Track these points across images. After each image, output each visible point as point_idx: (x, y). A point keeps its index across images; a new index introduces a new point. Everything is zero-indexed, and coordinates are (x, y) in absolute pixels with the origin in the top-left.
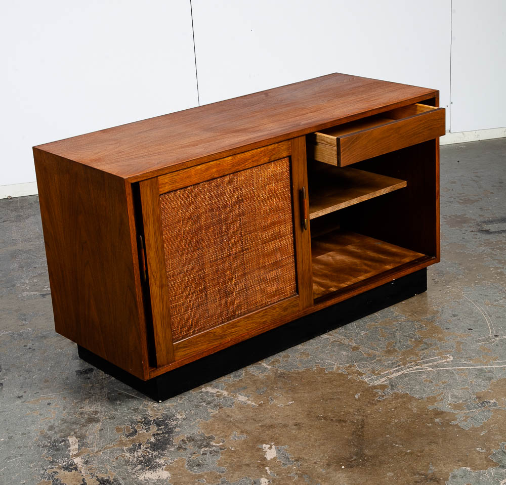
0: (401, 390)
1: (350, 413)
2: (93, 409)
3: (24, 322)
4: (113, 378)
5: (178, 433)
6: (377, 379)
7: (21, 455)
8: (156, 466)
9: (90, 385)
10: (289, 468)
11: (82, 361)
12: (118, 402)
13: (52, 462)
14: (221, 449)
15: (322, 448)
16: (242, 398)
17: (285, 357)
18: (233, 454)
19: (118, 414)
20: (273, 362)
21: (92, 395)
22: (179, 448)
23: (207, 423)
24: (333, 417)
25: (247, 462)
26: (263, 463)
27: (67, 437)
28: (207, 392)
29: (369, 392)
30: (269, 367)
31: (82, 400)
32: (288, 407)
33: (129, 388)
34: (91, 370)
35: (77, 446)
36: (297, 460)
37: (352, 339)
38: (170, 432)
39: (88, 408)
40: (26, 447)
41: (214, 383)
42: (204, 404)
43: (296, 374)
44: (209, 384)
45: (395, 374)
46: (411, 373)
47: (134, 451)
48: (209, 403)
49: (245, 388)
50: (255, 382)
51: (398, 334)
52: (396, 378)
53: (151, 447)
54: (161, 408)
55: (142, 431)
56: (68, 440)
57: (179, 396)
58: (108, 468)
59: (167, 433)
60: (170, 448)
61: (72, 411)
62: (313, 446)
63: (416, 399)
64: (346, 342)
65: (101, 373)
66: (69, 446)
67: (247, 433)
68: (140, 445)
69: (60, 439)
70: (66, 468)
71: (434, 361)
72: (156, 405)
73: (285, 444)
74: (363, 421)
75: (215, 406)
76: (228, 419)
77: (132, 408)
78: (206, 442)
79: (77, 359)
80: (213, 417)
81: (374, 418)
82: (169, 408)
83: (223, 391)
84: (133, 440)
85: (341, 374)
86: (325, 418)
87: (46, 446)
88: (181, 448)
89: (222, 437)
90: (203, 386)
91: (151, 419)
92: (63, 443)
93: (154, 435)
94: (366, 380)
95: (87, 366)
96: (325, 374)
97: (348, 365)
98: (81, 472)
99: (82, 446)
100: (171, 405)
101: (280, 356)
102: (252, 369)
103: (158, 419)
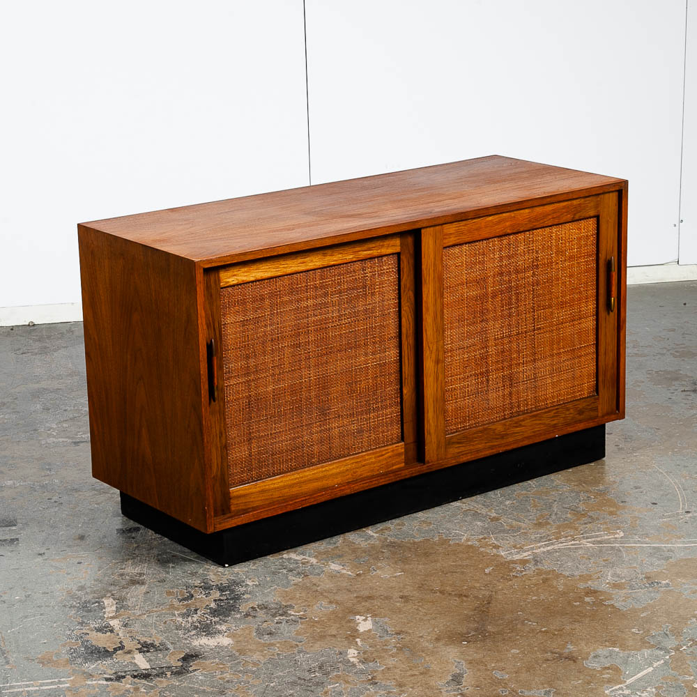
0: (546, 566)
1: (475, 587)
2: (137, 570)
3: (48, 472)
4: (166, 539)
5: (248, 599)
6: (518, 553)
7: (41, 614)
8: (215, 633)
9: (135, 545)
10: (386, 641)
11: (125, 518)
12: (171, 565)
13: (81, 623)
14: (301, 618)
15: (433, 622)
16: (334, 567)
17: (399, 525)
18: (316, 624)
19: (170, 576)
20: (382, 530)
21: (137, 556)
22: (247, 615)
23: (286, 592)
24: (453, 591)
25: (333, 633)
26: (353, 635)
27: (102, 598)
28: (290, 559)
29: (505, 568)
30: (375, 535)
31: (123, 561)
32: (394, 579)
33: (186, 550)
34: (137, 529)
35: (114, 608)
36: (398, 634)
37: (492, 509)
38: (237, 598)
39: (131, 570)
40: (48, 606)
41: (300, 549)
42: (285, 571)
43: (411, 544)
44: (293, 550)
45: (542, 549)
46: (564, 549)
47: (188, 616)
48: (291, 570)
49: (340, 556)
50: (354, 551)
51: (555, 506)
52: (544, 553)
53: (211, 613)
54: (226, 572)
55: (200, 595)
56: (103, 602)
57: (252, 561)
58: (154, 632)
59: (232, 599)
60: (234, 614)
61: (110, 572)
62: (421, 620)
63: (564, 576)
64: (484, 511)
65: (151, 532)
66: (105, 608)
67: (337, 603)
68: (196, 610)
69: (93, 601)
70: (99, 630)
71: (597, 536)
72: (221, 569)
73: (385, 617)
74: (491, 596)
75: (299, 573)
76: (315, 588)
77: (189, 572)
78: (282, 611)
79: (119, 516)
80: (295, 585)
81: (505, 594)
82: (238, 573)
83: (311, 559)
84: (187, 605)
85: (471, 546)
86: (442, 592)
87: (75, 607)
88: (250, 615)
89: (304, 606)
90: (285, 552)
91: (212, 584)
92: (97, 604)
93: (215, 600)
94: (503, 554)
95: (132, 524)
96: (450, 545)
97: (481, 537)
98: (118, 635)
99: (121, 608)
100: (240, 570)
101: (392, 525)
102: (352, 537)
103: (221, 584)
